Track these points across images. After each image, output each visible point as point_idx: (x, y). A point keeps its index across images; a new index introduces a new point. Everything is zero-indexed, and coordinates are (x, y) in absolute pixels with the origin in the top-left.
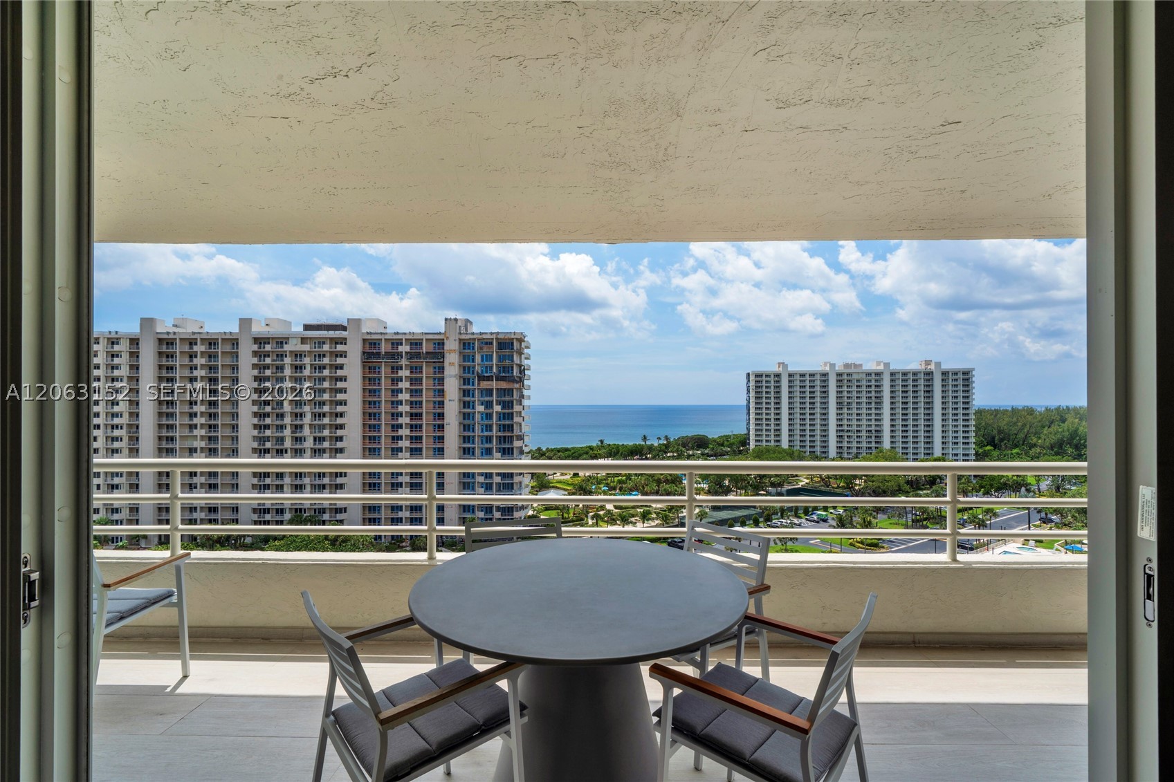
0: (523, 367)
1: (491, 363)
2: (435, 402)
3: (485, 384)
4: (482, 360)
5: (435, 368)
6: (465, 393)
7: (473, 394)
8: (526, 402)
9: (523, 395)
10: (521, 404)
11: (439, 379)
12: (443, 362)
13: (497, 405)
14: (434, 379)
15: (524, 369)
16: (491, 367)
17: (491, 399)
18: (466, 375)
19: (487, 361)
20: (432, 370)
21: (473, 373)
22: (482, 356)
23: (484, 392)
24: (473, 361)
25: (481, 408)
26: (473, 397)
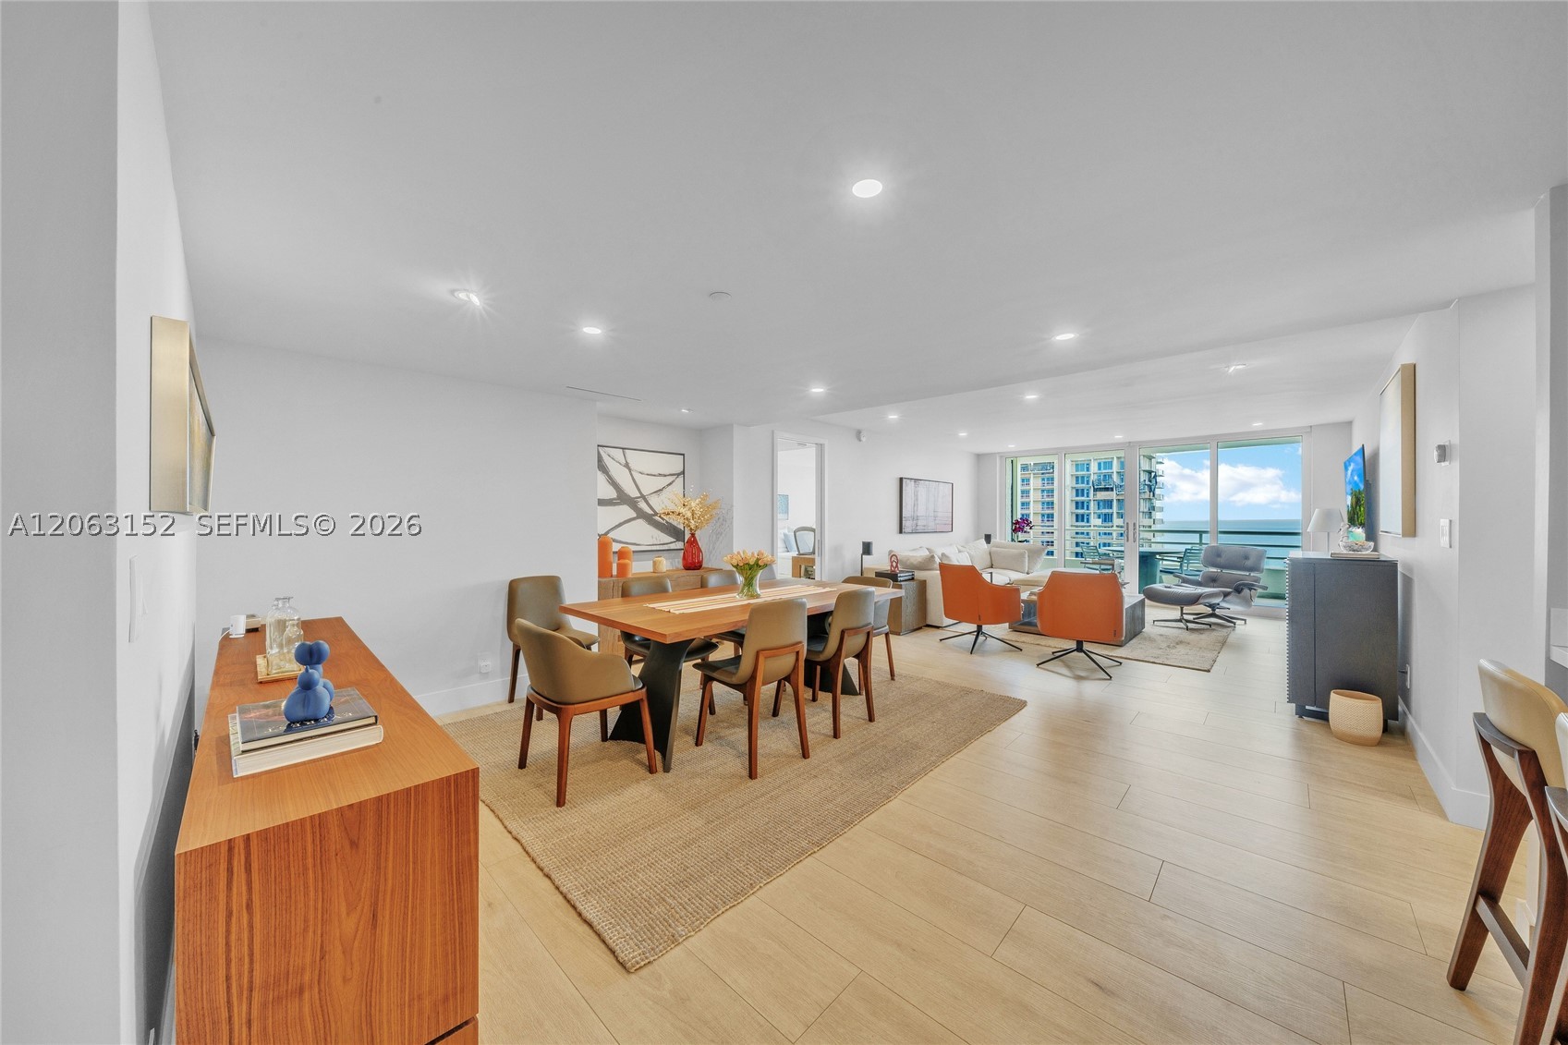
0: (1153, 474)
1: (1110, 471)
2: (1043, 515)
3: (1102, 495)
4: (1099, 469)
5: (1043, 479)
6: (1078, 505)
7: (1088, 506)
8: (1157, 515)
9: (1153, 508)
10: (1150, 517)
11: (1048, 491)
12: (1053, 473)
13: (1118, 518)
14: (1043, 491)
15: (1155, 476)
16: (1110, 476)
17: (1110, 511)
18: (1080, 486)
19: (1105, 469)
20: (1040, 481)
21: (1088, 483)
22: (1099, 464)
23: (1101, 504)
24: (1088, 469)
25: (1099, 522)
26: (1088, 509)
